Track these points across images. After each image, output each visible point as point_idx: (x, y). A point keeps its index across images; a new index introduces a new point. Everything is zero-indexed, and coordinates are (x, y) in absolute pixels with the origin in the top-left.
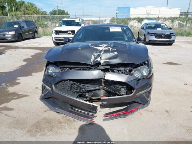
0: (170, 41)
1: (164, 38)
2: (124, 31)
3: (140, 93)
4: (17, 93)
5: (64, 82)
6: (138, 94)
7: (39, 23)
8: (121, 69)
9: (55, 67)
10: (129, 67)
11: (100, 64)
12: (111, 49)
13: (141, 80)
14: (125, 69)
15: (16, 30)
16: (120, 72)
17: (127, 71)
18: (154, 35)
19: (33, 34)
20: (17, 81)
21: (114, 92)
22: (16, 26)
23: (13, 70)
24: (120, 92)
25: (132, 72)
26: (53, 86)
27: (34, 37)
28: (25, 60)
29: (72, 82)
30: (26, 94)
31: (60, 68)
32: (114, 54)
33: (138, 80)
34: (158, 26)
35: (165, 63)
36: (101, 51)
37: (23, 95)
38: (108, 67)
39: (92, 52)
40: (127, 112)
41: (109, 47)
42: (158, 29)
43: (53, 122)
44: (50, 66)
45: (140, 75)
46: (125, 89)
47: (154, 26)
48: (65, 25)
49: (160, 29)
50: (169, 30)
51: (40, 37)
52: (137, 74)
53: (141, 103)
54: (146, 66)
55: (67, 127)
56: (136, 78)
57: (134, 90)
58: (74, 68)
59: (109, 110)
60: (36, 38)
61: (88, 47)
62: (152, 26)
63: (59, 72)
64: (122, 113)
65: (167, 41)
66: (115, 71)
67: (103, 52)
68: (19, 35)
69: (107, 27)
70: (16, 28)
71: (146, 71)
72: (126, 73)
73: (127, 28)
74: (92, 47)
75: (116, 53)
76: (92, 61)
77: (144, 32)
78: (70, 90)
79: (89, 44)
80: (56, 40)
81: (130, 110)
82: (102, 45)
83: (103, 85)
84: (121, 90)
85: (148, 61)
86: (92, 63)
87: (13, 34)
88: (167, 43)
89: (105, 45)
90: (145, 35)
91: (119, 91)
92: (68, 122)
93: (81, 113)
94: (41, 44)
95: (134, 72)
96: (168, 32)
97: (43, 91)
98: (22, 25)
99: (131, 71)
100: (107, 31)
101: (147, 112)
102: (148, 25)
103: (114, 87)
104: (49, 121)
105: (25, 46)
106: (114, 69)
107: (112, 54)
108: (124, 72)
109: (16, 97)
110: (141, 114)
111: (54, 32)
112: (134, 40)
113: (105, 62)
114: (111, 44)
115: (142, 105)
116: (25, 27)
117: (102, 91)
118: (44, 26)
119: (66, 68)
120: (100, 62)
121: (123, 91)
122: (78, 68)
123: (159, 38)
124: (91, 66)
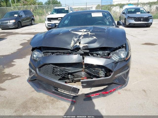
0: (148, 24)
1: (143, 21)
2: (105, 16)
3: (118, 75)
4: (11, 74)
5: (46, 66)
6: (116, 76)
7: (36, 12)
8: (99, 53)
9: (39, 52)
10: (107, 51)
11: (80, 49)
12: (90, 33)
13: (119, 63)
14: (104, 52)
15: (16, 19)
16: (99, 55)
17: (106, 54)
18: (134, 19)
19: (31, 22)
20: (13, 63)
21: (94, 74)
22: (16, 15)
23: (11, 54)
24: (99, 75)
25: (110, 56)
26: (37, 70)
27: (31, 24)
28: (21, 44)
29: (54, 66)
30: (19, 75)
31: (44, 53)
32: (93, 39)
33: (116, 63)
34: (137, 10)
35: (143, 43)
36: (81, 36)
37: (16, 76)
38: (88, 51)
39: (72, 37)
40: (106, 92)
41: (88, 31)
42: (137, 13)
43: (39, 102)
44: (35, 51)
45: (118, 58)
46: (103, 72)
47: (134, 11)
48: (56, 13)
49: (139, 13)
50: (147, 14)
51: (37, 24)
52: (115, 57)
53: (119, 84)
54: (124, 49)
55: (50, 107)
56: (114, 61)
57: (112, 73)
58: (56, 53)
59: (90, 89)
60: (33, 25)
61: (68, 33)
62: (132, 11)
63: (42, 57)
64: (101, 93)
65: (146, 24)
66: (94, 54)
67: (82, 37)
68: (19, 23)
69: (90, 13)
70: (16, 17)
71: (124, 54)
72: (104, 56)
73: (108, 13)
74: (72, 32)
75: (95, 38)
76: (71, 46)
77: (125, 16)
78: (53, 73)
79: (70, 29)
80: (49, 26)
81: (109, 91)
82: (82, 30)
83: (84, 67)
84: (100, 72)
85: (126, 44)
86: (71, 48)
87: (14, 22)
88: (146, 25)
89: (85, 30)
90: (125, 18)
91: (98, 73)
92: (52, 102)
93: (63, 94)
94: (37, 30)
95: (112, 55)
96: (146, 16)
97: (31, 74)
98: (21, 14)
99: (109, 54)
100: (89, 16)
101: (125, 91)
102: (129, 10)
103: (94, 70)
104: (36, 101)
105: (24, 32)
106: (93, 53)
107: (91, 39)
108: (103, 56)
109: (10, 78)
110: (119, 93)
111: (46, 19)
112: (114, 24)
113: (84, 47)
114: (91, 29)
115: (120, 86)
116: (24, 16)
117: (83, 73)
118: (40, 14)
119: (49, 52)
120: (80, 46)
121: (102, 73)
122: (59, 52)
123: (139, 21)
124: (72, 51)
